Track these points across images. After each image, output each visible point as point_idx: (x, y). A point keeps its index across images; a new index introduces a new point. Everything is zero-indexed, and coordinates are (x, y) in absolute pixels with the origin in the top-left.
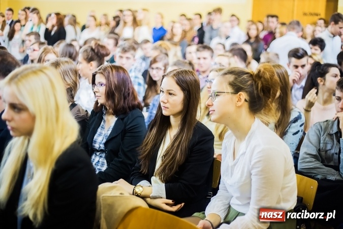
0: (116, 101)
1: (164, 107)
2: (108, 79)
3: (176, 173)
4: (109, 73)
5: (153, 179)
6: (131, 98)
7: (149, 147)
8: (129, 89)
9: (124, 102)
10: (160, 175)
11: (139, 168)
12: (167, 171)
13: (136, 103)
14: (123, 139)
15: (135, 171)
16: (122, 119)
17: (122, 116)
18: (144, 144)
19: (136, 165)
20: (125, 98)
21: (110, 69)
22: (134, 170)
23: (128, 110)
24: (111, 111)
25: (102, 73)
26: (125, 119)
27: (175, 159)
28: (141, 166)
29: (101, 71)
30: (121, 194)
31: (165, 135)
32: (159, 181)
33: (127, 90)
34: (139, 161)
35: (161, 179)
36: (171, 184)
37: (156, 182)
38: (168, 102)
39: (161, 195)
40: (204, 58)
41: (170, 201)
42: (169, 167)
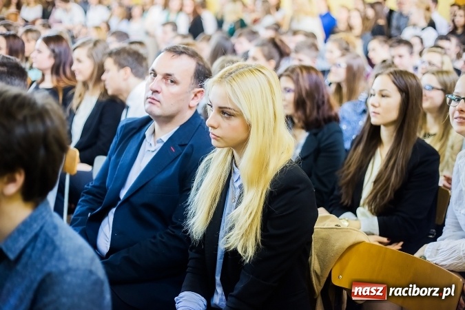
0: (308, 111)
1: (374, 112)
2: (297, 82)
3: (390, 202)
4: (298, 75)
5: (359, 210)
6: (326, 107)
7: (352, 169)
8: (323, 96)
9: (318, 112)
10: (370, 204)
11: (339, 197)
12: (378, 200)
13: (333, 113)
14: (315, 160)
15: (334, 201)
16: (316, 135)
17: (314, 131)
18: (346, 167)
19: (336, 193)
20: (319, 108)
21: (298, 70)
22: (332, 200)
23: (323, 123)
24: (300, 124)
25: (288, 76)
26: (320, 135)
27: (389, 185)
28: (341, 195)
29: (288, 73)
30: (337, 225)
31: (374, 154)
32: (369, 214)
33: (321, 97)
34: (340, 188)
35: (371, 211)
36: (385, 218)
37: (364, 214)
38: (380, 106)
39: (372, 231)
40: (400, 56)
41: (385, 240)
42: (381, 194)
